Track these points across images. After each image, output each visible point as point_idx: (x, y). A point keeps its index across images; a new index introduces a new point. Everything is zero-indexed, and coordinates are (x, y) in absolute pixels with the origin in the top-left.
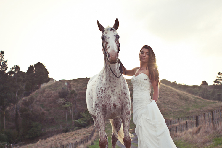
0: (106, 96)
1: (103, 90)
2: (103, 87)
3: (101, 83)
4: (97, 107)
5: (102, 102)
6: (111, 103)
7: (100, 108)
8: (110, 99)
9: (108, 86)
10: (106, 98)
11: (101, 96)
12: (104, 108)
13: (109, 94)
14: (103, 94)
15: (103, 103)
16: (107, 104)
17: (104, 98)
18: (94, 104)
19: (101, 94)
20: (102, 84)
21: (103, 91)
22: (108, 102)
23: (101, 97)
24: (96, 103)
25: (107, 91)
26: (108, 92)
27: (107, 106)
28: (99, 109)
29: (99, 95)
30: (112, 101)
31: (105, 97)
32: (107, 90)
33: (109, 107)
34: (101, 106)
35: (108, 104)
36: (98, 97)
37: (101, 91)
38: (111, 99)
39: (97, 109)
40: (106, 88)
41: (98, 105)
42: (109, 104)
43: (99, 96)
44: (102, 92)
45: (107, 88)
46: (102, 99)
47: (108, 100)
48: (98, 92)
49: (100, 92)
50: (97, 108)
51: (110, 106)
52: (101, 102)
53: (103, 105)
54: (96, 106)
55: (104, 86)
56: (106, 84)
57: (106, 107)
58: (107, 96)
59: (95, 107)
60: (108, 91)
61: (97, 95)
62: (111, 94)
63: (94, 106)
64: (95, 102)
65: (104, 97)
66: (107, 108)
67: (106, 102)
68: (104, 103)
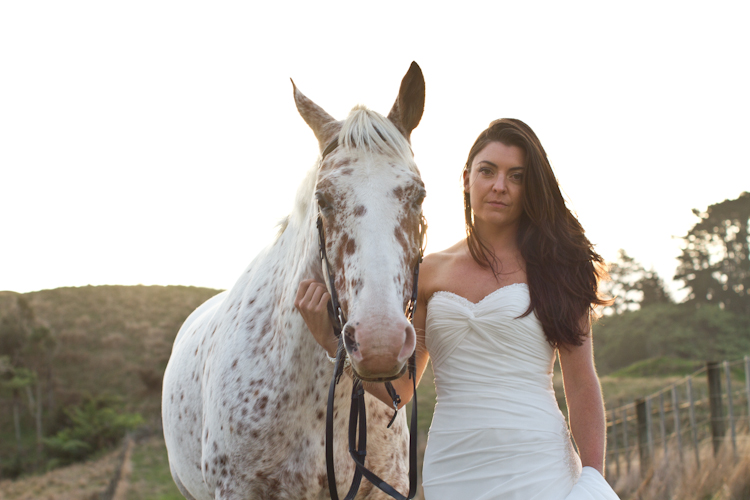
0: (281, 434)
1: (265, 399)
2: (270, 386)
3: (260, 357)
4: (224, 473)
5: (259, 462)
6: (310, 471)
7: (243, 484)
8: (301, 449)
9: (300, 387)
10: (281, 441)
11: (255, 426)
12: (265, 488)
13: (299, 425)
14: (263, 421)
15: (260, 467)
16: (287, 474)
17: (273, 444)
18: (207, 454)
19: (256, 420)
20: (263, 364)
22: (291, 467)
23: (255, 434)
24: (221, 452)
25: (290, 413)
26: (299, 418)
27: (283, 485)
28: (231, 487)
29: (238, 416)
30: (312, 463)
31: (276, 438)
32: (291, 404)
33: (295, 493)
34: (251, 475)
35: (293, 478)
36: (234, 425)
37: (253, 401)
38: (308, 450)
39: (220, 484)
40: (286, 398)
41: (228, 467)
42: (299, 477)
43: (240, 425)
44: (263, 407)
45: (293, 394)
46: (256, 442)
47: (293, 456)
48: (234, 400)
49: (250, 406)
50: (225, 481)
51: (299, 486)
52: (249, 457)
53: (259, 474)
54: (219, 469)
55: (277, 381)
56: (293, 378)
57: (275, 485)
58: (290, 436)
59: (214, 472)
60: (296, 414)
61: (225, 412)
62: (314, 426)
63: (207, 466)
64: (215, 446)
65: (271, 436)
66: (283, 495)
67: (279, 465)
68: (268, 465)
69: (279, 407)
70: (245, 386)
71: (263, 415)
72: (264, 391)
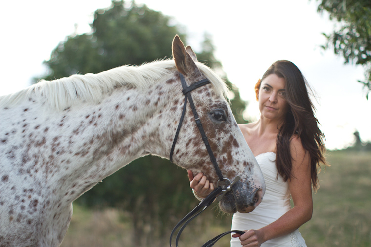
1: (36, 201)
14: (35, 214)
19: (31, 213)
21: (39, 207)
40: (48, 202)
44: (35, 206)
69: (44, 207)
70: (20, 192)
71: (35, 210)
72: (35, 196)
